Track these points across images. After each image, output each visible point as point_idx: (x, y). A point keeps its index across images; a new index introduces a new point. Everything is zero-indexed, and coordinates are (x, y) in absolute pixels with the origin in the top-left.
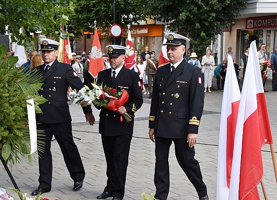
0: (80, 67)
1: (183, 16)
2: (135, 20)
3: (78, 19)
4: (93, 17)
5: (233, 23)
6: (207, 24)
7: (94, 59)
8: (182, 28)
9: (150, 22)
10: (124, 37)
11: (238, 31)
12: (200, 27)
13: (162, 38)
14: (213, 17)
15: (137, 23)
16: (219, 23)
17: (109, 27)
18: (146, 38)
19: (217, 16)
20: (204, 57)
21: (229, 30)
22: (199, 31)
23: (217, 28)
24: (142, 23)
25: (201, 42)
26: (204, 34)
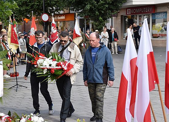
0: (24, 41)
1: (88, 7)
2: (57, 10)
3: (20, 10)
4: (30, 9)
5: (119, 11)
6: (103, 12)
7: (32, 36)
8: (88, 15)
9: (66, 11)
10: (50, 21)
11: (122, 16)
12: (98, 14)
13: (74, 21)
14: (106, 7)
15: (58, 12)
16: (110, 11)
17: (41, 16)
18: (64, 21)
19: (109, 7)
20: (102, 33)
21: (116, 16)
22: (98, 16)
23: (109, 14)
24: (62, 12)
25: (100, 23)
26: (101, 18)
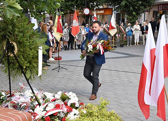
1: (123, 3)
2: (97, 5)
3: (66, 5)
4: (74, 4)
5: (151, 7)
6: (136, 8)
7: (74, 27)
8: (123, 10)
9: (105, 6)
10: (91, 15)
11: (154, 12)
12: (132, 9)
14: (140, 4)
15: (98, 7)
16: (143, 7)
17: (83, 10)
18: (103, 15)
19: (142, 3)
20: (135, 26)
21: (149, 11)
22: (132, 11)
23: (142, 10)
24: (101, 7)
25: (133, 17)
26: (135, 13)
